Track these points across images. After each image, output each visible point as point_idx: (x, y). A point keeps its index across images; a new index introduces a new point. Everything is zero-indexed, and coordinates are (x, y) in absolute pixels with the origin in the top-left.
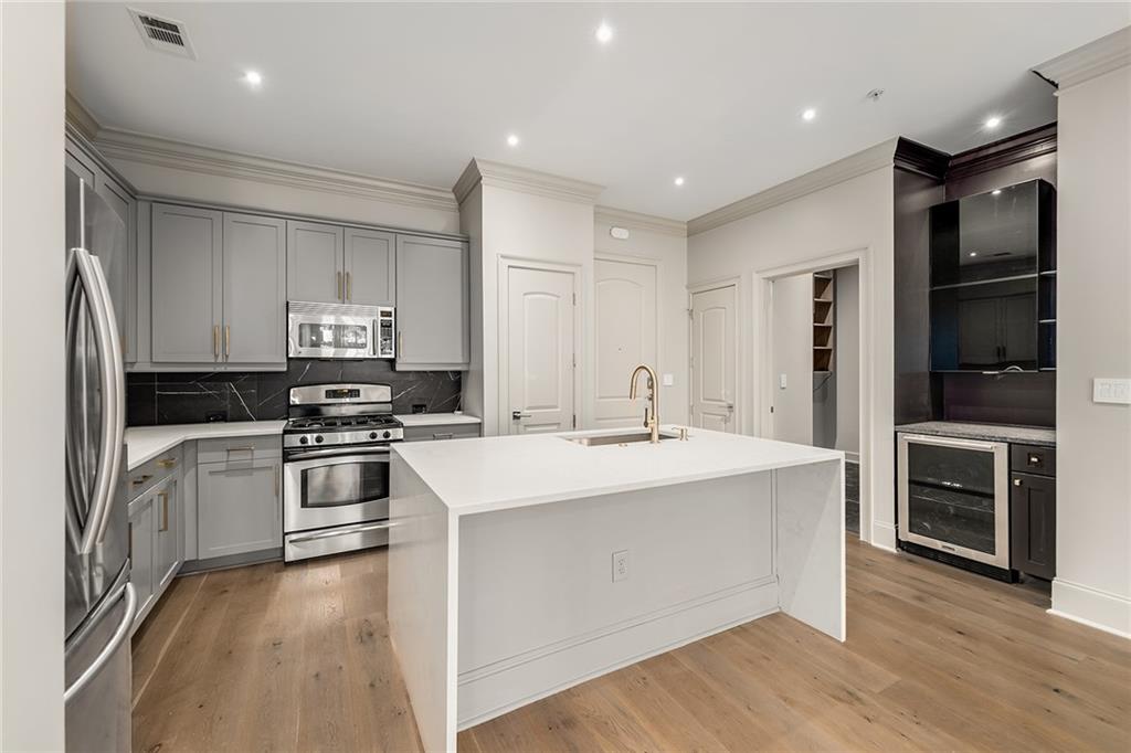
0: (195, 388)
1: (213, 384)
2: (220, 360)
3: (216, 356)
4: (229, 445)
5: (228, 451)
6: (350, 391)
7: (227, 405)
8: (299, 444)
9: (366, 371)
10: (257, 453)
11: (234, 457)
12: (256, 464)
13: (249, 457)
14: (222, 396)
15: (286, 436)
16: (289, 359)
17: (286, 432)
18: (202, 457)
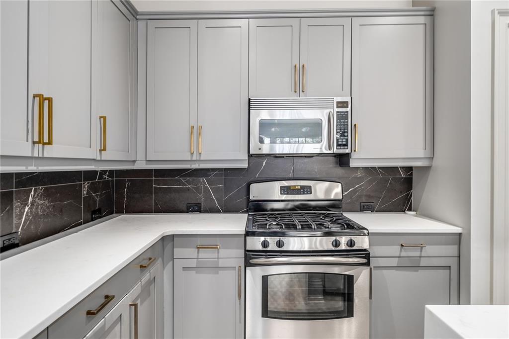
0: (179, 182)
1: (191, 179)
2: (195, 158)
3: (192, 154)
4: (200, 242)
5: (198, 248)
6: (302, 187)
7: (201, 198)
8: (260, 248)
9: (315, 167)
10: (223, 252)
11: (204, 254)
12: (221, 263)
13: (215, 255)
14: (197, 189)
15: (248, 238)
16: (250, 156)
17: (248, 234)
18: (178, 252)
